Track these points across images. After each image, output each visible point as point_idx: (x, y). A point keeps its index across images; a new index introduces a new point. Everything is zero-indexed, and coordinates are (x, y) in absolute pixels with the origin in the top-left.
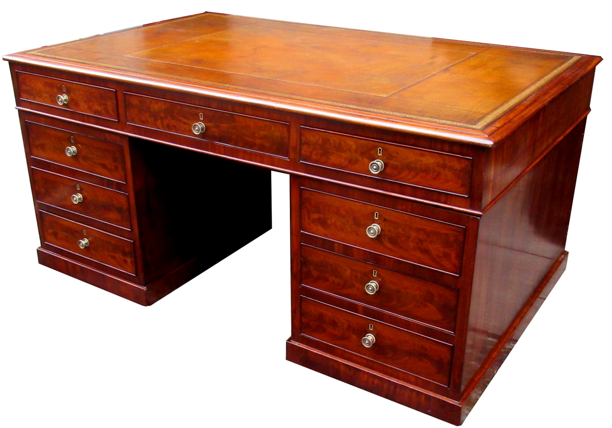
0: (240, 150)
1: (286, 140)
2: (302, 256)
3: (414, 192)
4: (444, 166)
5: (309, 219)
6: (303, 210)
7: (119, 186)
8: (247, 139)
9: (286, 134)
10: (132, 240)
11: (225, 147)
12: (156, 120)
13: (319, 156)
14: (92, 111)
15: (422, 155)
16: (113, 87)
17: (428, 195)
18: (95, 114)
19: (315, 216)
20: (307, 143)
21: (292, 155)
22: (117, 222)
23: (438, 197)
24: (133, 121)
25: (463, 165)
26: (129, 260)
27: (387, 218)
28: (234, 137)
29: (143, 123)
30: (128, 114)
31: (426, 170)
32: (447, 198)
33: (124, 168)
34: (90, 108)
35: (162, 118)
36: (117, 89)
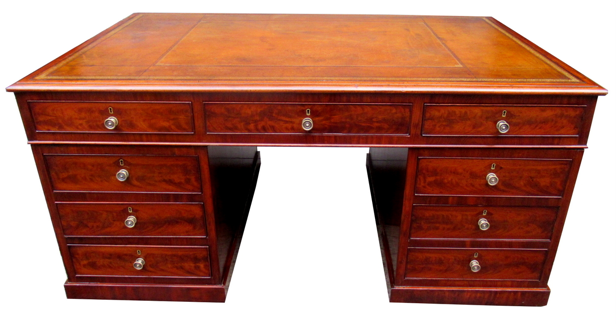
0: (354, 137)
1: (408, 119)
2: (412, 215)
3: (532, 140)
4: (562, 116)
5: (425, 181)
6: (419, 176)
7: (191, 198)
8: (363, 124)
9: (407, 114)
10: (207, 245)
11: (335, 137)
12: (248, 124)
13: (442, 128)
14: (156, 129)
15: (543, 111)
16: (187, 100)
17: (544, 141)
18: (159, 131)
19: (431, 179)
20: (432, 119)
21: (413, 131)
22: (188, 233)
23: (552, 141)
24: (215, 130)
25: (578, 113)
26: (202, 266)
27: (502, 167)
28: (347, 126)
29: (231, 129)
30: (208, 123)
31: (545, 122)
32: (560, 140)
33: (199, 179)
34: (151, 127)
35: (256, 122)
36: (193, 101)
